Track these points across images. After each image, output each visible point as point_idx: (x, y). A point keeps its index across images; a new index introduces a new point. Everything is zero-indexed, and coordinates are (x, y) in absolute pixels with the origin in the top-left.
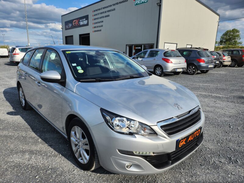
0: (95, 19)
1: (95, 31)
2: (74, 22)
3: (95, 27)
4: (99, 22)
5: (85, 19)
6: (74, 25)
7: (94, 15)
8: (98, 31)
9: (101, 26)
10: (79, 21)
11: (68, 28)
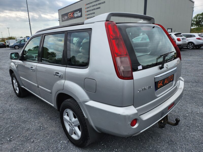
0: (88, 11)
4: (91, 14)
7: (87, 8)
9: (93, 17)
10: (74, 14)
11: (64, 20)
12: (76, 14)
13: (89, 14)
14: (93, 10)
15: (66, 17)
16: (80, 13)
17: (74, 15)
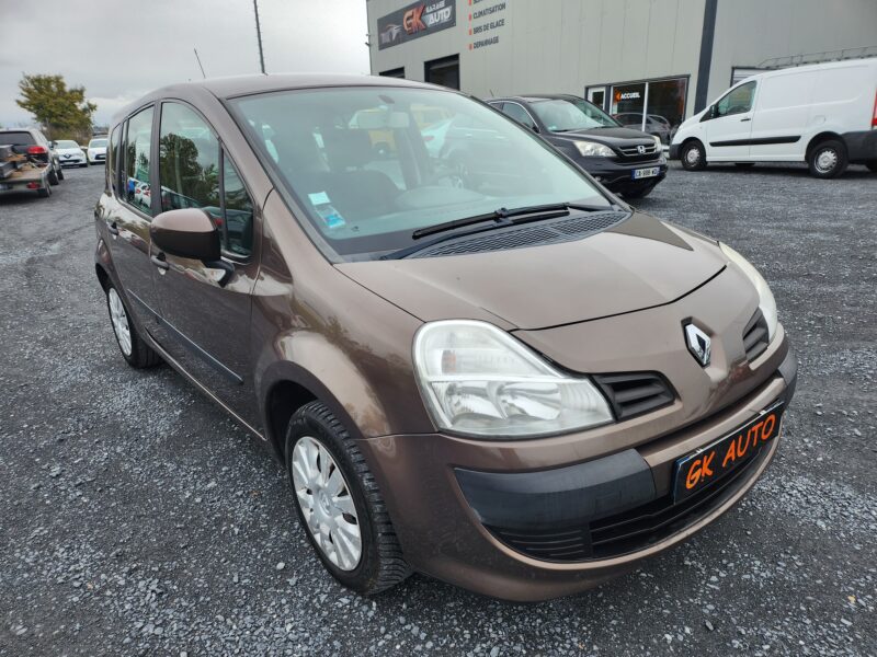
1: (478, 45)
2: (408, 19)
3: (477, 30)
4: (492, 11)
5: (442, 4)
6: (406, 28)
8: (487, 42)
9: (498, 25)
12: (431, 16)
13: (481, 14)
15: (395, 30)
16: (448, 9)
17: (424, 18)
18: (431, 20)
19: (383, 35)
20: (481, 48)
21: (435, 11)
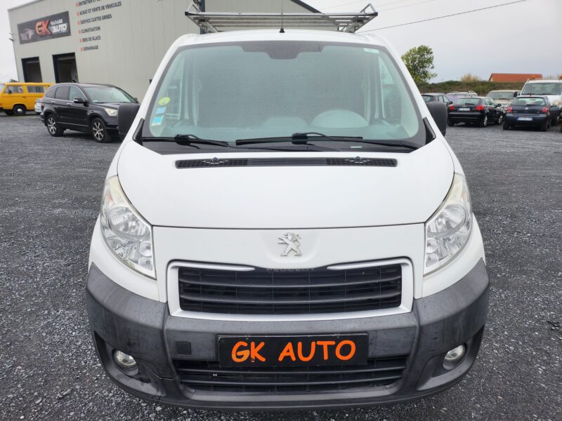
0: (83, 22)
1: (86, 49)
2: (39, 27)
3: (85, 40)
4: (93, 30)
5: (61, 21)
6: (38, 32)
7: (81, 14)
8: (91, 48)
9: (97, 39)
10: (49, 25)
11: (26, 39)
12: (54, 27)
13: (86, 31)
14: (95, 20)
15: (31, 33)
16: (65, 25)
17: (50, 28)
18: (55, 30)
19: (22, 35)
20: (88, 51)
21: (56, 25)
